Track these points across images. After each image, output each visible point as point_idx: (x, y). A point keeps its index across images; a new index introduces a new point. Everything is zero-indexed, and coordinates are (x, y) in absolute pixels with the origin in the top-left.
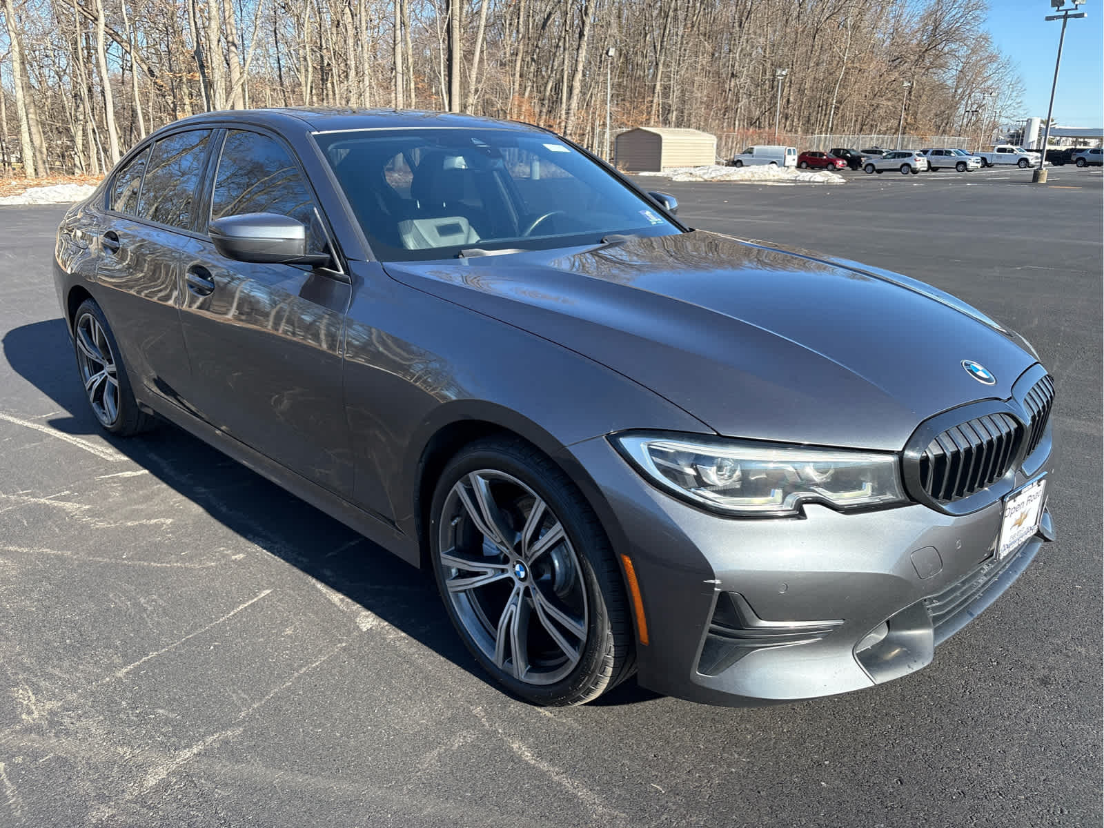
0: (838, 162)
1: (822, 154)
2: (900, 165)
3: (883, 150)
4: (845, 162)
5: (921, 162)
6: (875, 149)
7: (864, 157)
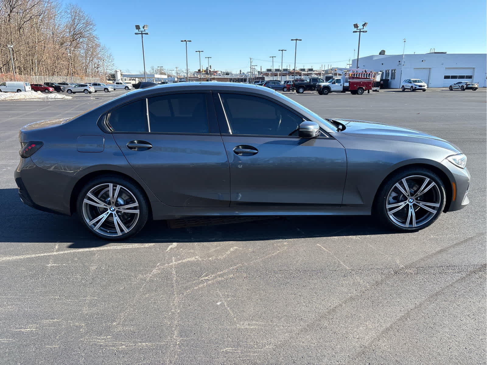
0: (50, 88)
1: (40, 85)
2: (83, 90)
3: (68, 83)
4: (53, 89)
5: (92, 88)
6: (64, 83)
7: (61, 86)
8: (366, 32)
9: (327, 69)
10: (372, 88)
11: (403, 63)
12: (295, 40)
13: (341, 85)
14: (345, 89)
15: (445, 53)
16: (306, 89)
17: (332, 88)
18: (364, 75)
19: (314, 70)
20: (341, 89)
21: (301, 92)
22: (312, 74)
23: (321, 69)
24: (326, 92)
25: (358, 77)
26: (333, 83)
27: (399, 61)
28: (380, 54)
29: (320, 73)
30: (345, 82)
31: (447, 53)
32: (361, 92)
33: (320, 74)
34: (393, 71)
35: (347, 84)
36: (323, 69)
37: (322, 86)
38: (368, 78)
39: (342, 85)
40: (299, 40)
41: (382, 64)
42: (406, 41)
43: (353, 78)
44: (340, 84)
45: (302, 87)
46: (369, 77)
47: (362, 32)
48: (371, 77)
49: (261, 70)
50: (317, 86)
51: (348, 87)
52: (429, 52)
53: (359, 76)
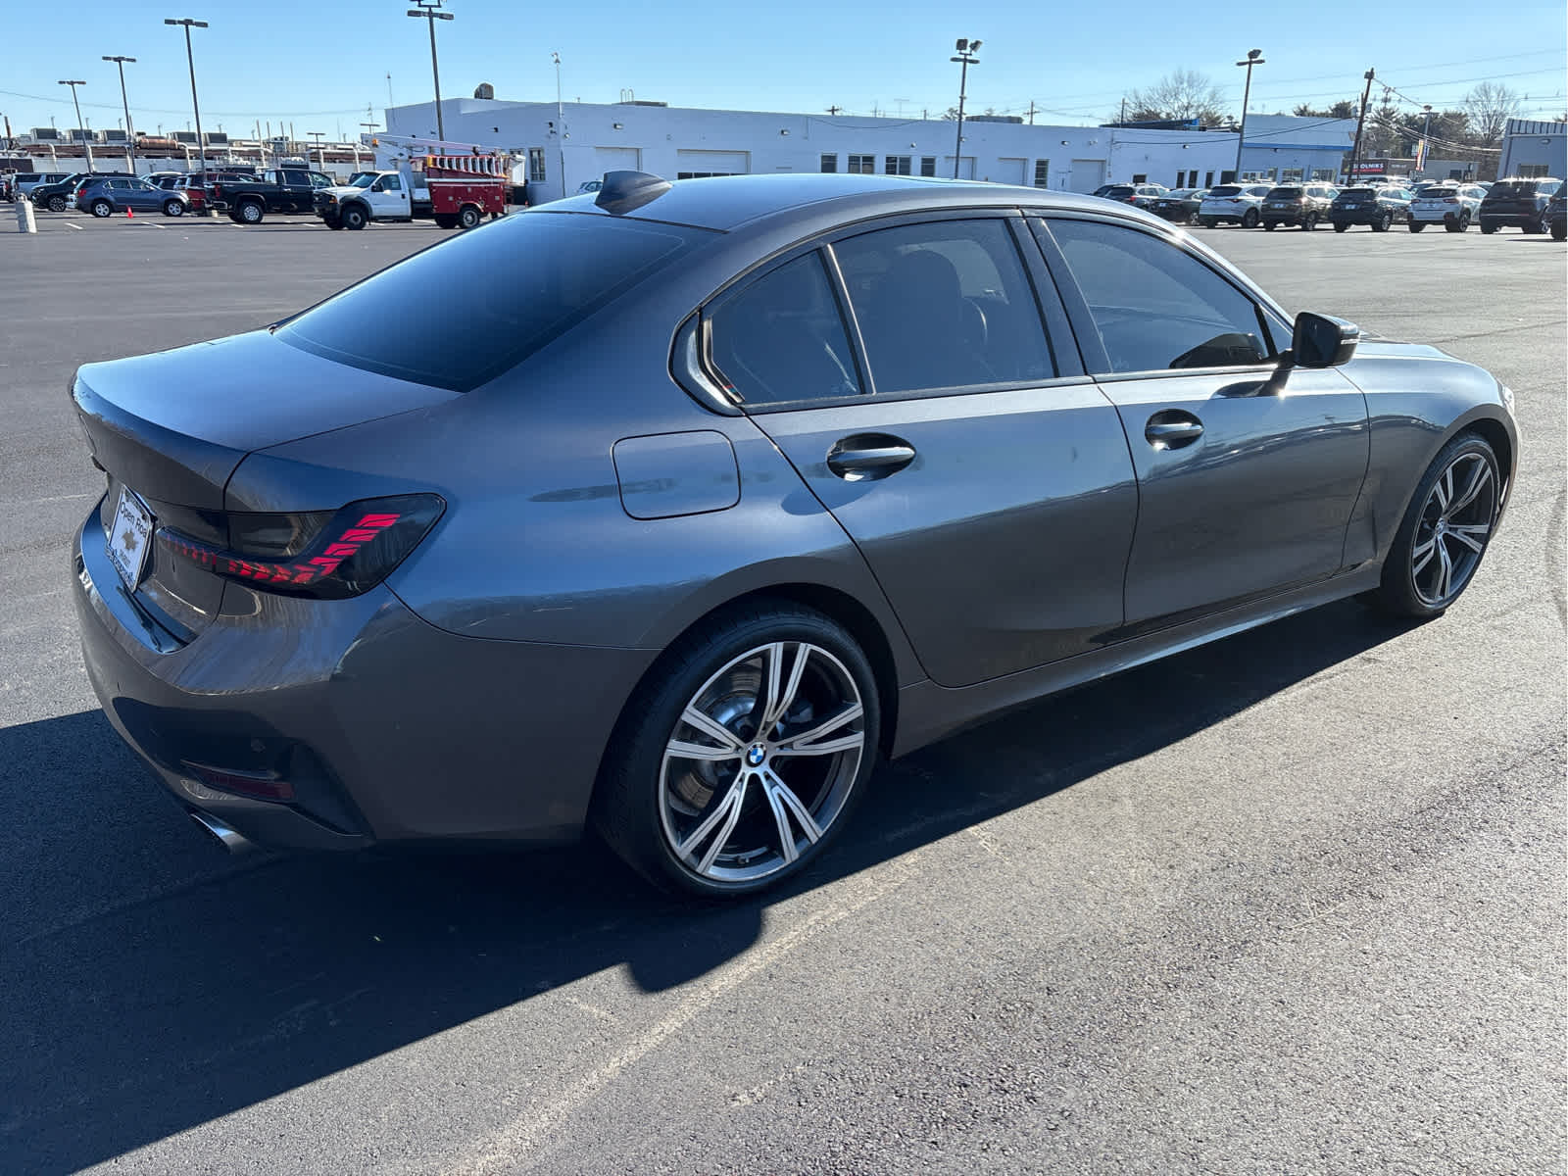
8: (450, 17)
9: (267, 137)
10: (505, 206)
11: (562, 131)
12: (180, 22)
13: (403, 196)
14: (419, 210)
15: (664, 105)
16: (270, 208)
17: (373, 207)
18: (474, 162)
19: (229, 138)
20: (406, 209)
21: (252, 218)
22: (225, 152)
23: (257, 138)
24: (356, 219)
25: (455, 168)
26: (373, 190)
27: (551, 124)
28: (478, 95)
29: (258, 152)
30: (414, 185)
31: (669, 106)
32: (473, 222)
33: (255, 154)
34: (535, 154)
35: (423, 195)
36: (265, 137)
37: (338, 199)
38: (487, 172)
39: (407, 196)
40: (198, 24)
41: (496, 129)
42: (560, 60)
43: (441, 173)
44: (398, 194)
45: (253, 200)
46: (490, 170)
47: (436, 15)
48: (497, 171)
49: (9, 134)
50: (317, 199)
51: (427, 203)
52: (620, 101)
53: (458, 166)
